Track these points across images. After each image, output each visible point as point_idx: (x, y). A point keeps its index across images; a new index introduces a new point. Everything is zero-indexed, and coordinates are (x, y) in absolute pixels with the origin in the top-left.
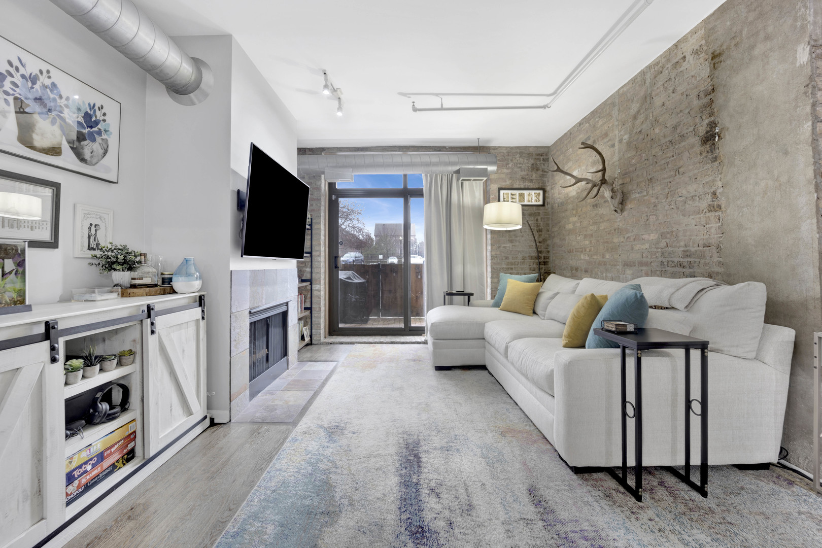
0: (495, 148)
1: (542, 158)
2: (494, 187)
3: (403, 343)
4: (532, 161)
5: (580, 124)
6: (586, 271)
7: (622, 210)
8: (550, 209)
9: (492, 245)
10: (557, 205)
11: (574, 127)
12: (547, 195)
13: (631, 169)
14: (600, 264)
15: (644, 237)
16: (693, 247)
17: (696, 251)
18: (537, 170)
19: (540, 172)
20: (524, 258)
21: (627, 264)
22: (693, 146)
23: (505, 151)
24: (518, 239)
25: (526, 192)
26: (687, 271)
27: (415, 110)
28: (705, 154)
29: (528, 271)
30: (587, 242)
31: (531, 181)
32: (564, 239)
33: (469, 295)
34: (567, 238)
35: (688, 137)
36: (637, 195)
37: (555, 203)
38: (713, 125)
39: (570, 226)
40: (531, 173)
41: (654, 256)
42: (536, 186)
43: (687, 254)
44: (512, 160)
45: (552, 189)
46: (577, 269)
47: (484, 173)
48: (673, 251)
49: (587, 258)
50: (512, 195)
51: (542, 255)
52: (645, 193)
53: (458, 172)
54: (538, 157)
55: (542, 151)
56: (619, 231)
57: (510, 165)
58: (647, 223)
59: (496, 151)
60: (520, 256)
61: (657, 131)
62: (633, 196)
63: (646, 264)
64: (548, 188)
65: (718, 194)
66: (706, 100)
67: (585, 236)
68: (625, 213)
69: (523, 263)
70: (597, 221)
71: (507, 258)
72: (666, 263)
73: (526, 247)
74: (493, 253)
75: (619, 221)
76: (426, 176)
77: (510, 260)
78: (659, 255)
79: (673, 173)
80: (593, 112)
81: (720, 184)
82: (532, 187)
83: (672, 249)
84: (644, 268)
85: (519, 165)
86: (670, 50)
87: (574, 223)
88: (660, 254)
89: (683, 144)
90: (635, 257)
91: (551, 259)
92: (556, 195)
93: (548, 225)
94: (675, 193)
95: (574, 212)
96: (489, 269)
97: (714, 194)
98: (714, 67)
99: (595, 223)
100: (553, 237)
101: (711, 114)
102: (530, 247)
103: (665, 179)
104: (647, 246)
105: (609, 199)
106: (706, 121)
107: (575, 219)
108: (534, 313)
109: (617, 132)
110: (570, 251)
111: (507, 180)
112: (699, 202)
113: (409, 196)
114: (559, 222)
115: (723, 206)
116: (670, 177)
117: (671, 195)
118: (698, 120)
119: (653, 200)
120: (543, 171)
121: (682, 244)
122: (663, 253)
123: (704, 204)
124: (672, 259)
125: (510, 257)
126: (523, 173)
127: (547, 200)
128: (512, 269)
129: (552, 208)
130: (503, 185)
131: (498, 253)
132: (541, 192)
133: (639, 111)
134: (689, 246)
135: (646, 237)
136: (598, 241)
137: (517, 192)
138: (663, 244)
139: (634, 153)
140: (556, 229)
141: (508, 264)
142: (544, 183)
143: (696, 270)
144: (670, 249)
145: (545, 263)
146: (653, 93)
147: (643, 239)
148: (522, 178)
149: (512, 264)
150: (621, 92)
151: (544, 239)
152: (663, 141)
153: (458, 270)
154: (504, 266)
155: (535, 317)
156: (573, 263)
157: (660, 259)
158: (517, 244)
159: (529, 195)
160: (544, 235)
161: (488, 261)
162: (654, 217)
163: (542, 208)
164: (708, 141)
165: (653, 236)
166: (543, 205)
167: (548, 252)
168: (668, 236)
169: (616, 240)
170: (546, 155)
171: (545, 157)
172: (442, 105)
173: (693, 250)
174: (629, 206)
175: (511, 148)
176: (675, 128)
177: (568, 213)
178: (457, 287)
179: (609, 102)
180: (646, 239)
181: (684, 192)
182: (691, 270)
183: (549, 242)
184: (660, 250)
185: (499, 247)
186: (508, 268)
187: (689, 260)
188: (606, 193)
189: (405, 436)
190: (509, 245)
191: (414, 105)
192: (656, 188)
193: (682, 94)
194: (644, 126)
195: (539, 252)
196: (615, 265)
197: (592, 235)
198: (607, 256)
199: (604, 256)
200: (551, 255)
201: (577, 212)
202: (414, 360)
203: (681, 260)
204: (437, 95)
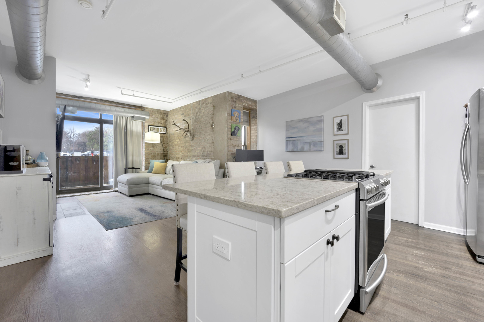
0: (147, 108)
1: (165, 115)
2: (146, 125)
4: (162, 116)
5: (181, 108)
6: (182, 159)
7: (193, 140)
8: (168, 135)
9: (145, 148)
10: (171, 134)
11: (178, 108)
12: (167, 129)
13: (196, 128)
14: (186, 156)
17: (209, 153)
18: (164, 119)
19: (165, 121)
20: (158, 154)
21: (194, 156)
22: (209, 127)
23: (151, 110)
24: (156, 146)
25: (159, 128)
26: (207, 158)
27: (122, 94)
28: (211, 129)
29: (160, 159)
30: (182, 149)
31: (162, 123)
32: (174, 147)
33: (136, 169)
34: (175, 147)
37: (170, 133)
38: (213, 123)
39: (176, 143)
40: (161, 120)
42: (163, 126)
43: (207, 154)
44: (154, 114)
45: (169, 128)
46: (178, 158)
47: (144, 119)
49: (182, 154)
50: (154, 128)
51: (165, 153)
52: (199, 136)
53: (133, 117)
54: (164, 114)
55: (166, 112)
56: (192, 146)
57: (153, 116)
58: (199, 144)
59: (147, 109)
60: (157, 153)
61: (202, 119)
62: (196, 136)
63: (199, 156)
64: (168, 127)
66: (212, 116)
67: (182, 147)
68: (194, 141)
69: (158, 156)
71: (151, 154)
73: (159, 150)
74: (146, 152)
75: (192, 143)
76: (115, 116)
77: (153, 155)
78: (202, 154)
79: (205, 132)
80: (185, 106)
81: (214, 137)
82: (161, 126)
84: (198, 157)
85: (157, 117)
86: (205, 99)
87: (178, 142)
89: (207, 125)
90: (196, 154)
91: (168, 154)
92: (171, 130)
93: (167, 141)
95: (178, 138)
96: (144, 158)
97: (213, 139)
98: (214, 109)
99: (185, 143)
100: (170, 146)
101: (213, 120)
102: (161, 149)
103: (203, 133)
104: (199, 151)
105: (189, 136)
106: (212, 121)
107: (178, 140)
108: (165, 173)
109: (192, 115)
110: (176, 152)
111: (152, 122)
113: (103, 123)
114: (172, 141)
115: (214, 143)
117: (205, 138)
118: (210, 120)
119: (201, 138)
120: (166, 120)
121: (207, 151)
123: (211, 142)
125: (153, 153)
126: (158, 120)
127: (167, 132)
128: (153, 158)
129: (169, 135)
130: (151, 124)
131: (148, 152)
132: (165, 128)
133: (198, 112)
135: (199, 148)
136: (186, 149)
137: (156, 127)
138: (203, 151)
139: (196, 124)
140: (170, 143)
141: (152, 156)
142: (166, 125)
144: (204, 152)
145: (166, 156)
146: (202, 109)
148: (158, 122)
149: (153, 156)
150: (194, 103)
151: (166, 147)
152: (203, 123)
153: (130, 158)
154: (150, 157)
155: (166, 175)
156: (177, 156)
157: (202, 155)
158: (156, 148)
159: (161, 129)
160: (166, 145)
161: (143, 155)
162: (201, 143)
163: (165, 134)
164: (212, 126)
165: (200, 148)
166: (166, 134)
167: (167, 152)
168: (204, 149)
169: (191, 149)
170: (167, 114)
171: (167, 115)
172: (134, 94)
174: (195, 139)
175: (154, 109)
176: (206, 120)
177: (175, 138)
178: (130, 166)
179: (190, 105)
181: (207, 138)
183: (168, 148)
185: (148, 149)
186: (152, 158)
188: (189, 134)
190: (152, 148)
191: (122, 92)
192: (201, 135)
193: (208, 112)
194: (199, 117)
195: (164, 152)
196: (191, 157)
197: (184, 147)
198: (188, 154)
199: (187, 154)
200: (168, 153)
201: (179, 138)
204: (133, 91)
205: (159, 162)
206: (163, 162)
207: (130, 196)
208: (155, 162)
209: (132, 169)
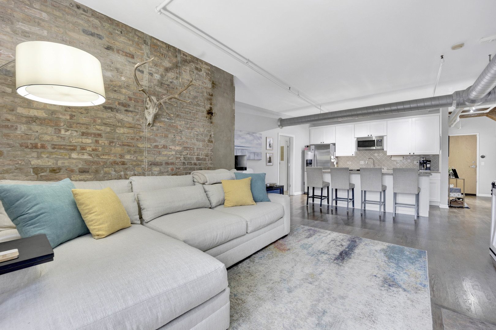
15: (170, 147)
16: (201, 156)
17: (202, 158)
22: (203, 112)
26: (198, 167)
28: (208, 118)
35: (201, 107)
36: (166, 120)
41: (179, 160)
43: (198, 159)
48: (190, 157)
56: (147, 139)
58: (174, 139)
62: (162, 119)
63: (172, 164)
65: (212, 136)
72: (186, 163)
75: (146, 131)
83: (190, 156)
84: (171, 166)
88: (183, 159)
90: (161, 159)
94: (193, 129)
98: (213, 87)
101: (211, 104)
103: (187, 119)
104: (174, 153)
106: (209, 106)
112: (204, 137)
115: (213, 142)
116: (191, 120)
117: (191, 129)
119: (179, 127)
121: (196, 154)
122: (184, 158)
123: (206, 139)
124: (190, 161)
134: (199, 156)
135: (173, 147)
136: (111, 142)
138: (185, 153)
143: (202, 166)
147: (170, 148)
157: (183, 161)
162: (179, 137)
164: (209, 114)
165: (178, 148)
168: (188, 149)
169: (140, 146)
173: (201, 157)
174: (158, 124)
176: (195, 98)
180: (173, 149)
181: (198, 130)
182: (200, 166)
184: (182, 156)
187: (199, 162)
192: (181, 122)
196: (140, 165)
203: (196, 162)
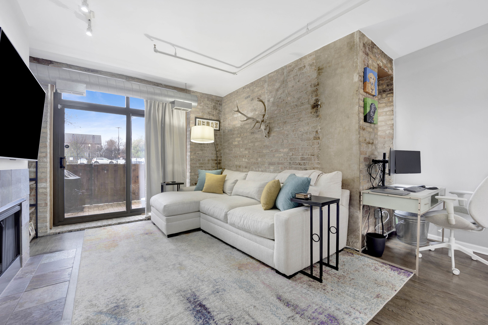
0: (194, 92)
1: (219, 103)
2: (193, 116)
3: (129, 222)
4: (214, 104)
5: (244, 88)
6: (246, 168)
7: (269, 136)
8: (222, 133)
9: (191, 152)
10: (227, 131)
11: (240, 89)
12: (221, 124)
13: (274, 116)
14: (255, 163)
15: (280, 150)
16: (306, 156)
17: (307, 158)
18: (216, 109)
19: (217, 111)
20: (209, 160)
21: (271, 164)
22: (307, 109)
23: (199, 95)
24: (206, 149)
25: (210, 122)
26: (303, 167)
27: (156, 51)
28: (313, 113)
29: (210, 168)
30: (247, 152)
31: (213, 115)
32: (232, 150)
33: (179, 184)
34: (234, 149)
35: (305, 104)
36: (277, 129)
37: (225, 129)
38: (317, 100)
39: (236, 143)
40: (213, 111)
41: (286, 160)
42: (215, 119)
43: (303, 159)
44: (203, 101)
45: (224, 121)
46: (240, 167)
47: (190, 106)
48: (295, 157)
49: (246, 160)
50: (203, 122)
51: (219, 159)
52: (282, 129)
53: (173, 103)
54: (217, 102)
55: (218, 99)
56: (267, 147)
57: (202, 104)
58: (283, 143)
59: (194, 94)
60: (207, 159)
61: (289, 99)
62: (275, 130)
63: (282, 164)
64: (222, 121)
65: (318, 132)
66: (314, 88)
67: (246, 149)
68: (271, 138)
69: (208, 163)
70: (253, 141)
71: (199, 160)
72: (292, 163)
73: (210, 155)
74: (192, 157)
75: (267, 142)
76: (147, 101)
77: (201, 161)
79: (297, 120)
80: (252, 83)
81: (319, 128)
82: (213, 119)
83: (295, 156)
84: (280, 166)
85: (207, 105)
86: (297, 61)
87: (239, 141)
88: (289, 159)
89: (302, 107)
90: (275, 160)
91: (223, 161)
92: (227, 125)
93: (221, 142)
94: (297, 130)
95: (239, 135)
96: (188, 167)
97: (317, 132)
98: (319, 74)
99: (252, 142)
100: (224, 149)
101: (317, 95)
102: (212, 154)
103: (292, 123)
104: (282, 155)
105: (263, 130)
106: (314, 98)
107: (239, 139)
108: (224, 192)
109: (266, 96)
110: (236, 157)
111: (200, 113)
112: (309, 135)
113: (131, 114)
114: (228, 141)
115: (320, 138)
116: (295, 122)
117: (296, 131)
118: (310, 97)
119: (286, 132)
120: (219, 111)
121: (300, 154)
122: (290, 158)
123: (312, 136)
124: (295, 161)
125: (201, 160)
126: (209, 110)
127: (221, 128)
128: (202, 167)
129: (224, 132)
130: (198, 115)
131: (194, 157)
132: (218, 122)
133: (279, 87)
134: (304, 155)
135: (282, 150)
136: (253, 152)
137: (206, 121)
138: (291, 154)
139: (276, 108)
140: (226, 144)
141: (200, 164)
142: (219, 117)
143: (307, 166)
144: (294, 156)
145: (220, 163)
146: (288, 80)
147: (280, 151)
148: (209, 113)
149: (202, 164)
150: (270, 75)
151: (219, 150)
152: (292, 104)
153: (169, 168)
154: (198, 165)
155: (224, 195)
156: (237, 163)
157: (289, 161)
158: (205, 152)
159: (212, 123)
160: (219, 147)
161: (187, 162)
162: (286, 141)
163: (218, 132)
164: (314, 107)
165: (286, 150)
166: (219, 130)
167: (221, 157)
168: (294, 150)
169: (264, 152)
170: (221, 102)
171: (220, 103)
172: (176, 54)
173: (306, 157)
174: (273, 134)
175: (203, 94)
176: (299, 99)
177: (235, 136)
178: (169, 180)
179: (263, 79)
180: (282, 151)
181: (302, 130)
182: (304, 166)
183: (222, 151)
184: (289, 157)
185: (195, 153)
186: (200, 166)
187: (304, 162)
188: (263, 127)
189: (183, 293)
190: (200, 152)
191: (155, 47)
192: (288, 127)
193: (303, 83)
194: (282, 95)
195: (217, 157)
196: (264, 164)
197: (250, 149)
198: (259, 160)
199: (257, 160)
200: (223, 158)
201: (240, 136)
202: (147, 234)
203: (300, 162)
204: (173, 45)
205: (212, 173)
206: (218, 174)
207: (169, 236)
208: (207, 174)
209: (172, 185)
